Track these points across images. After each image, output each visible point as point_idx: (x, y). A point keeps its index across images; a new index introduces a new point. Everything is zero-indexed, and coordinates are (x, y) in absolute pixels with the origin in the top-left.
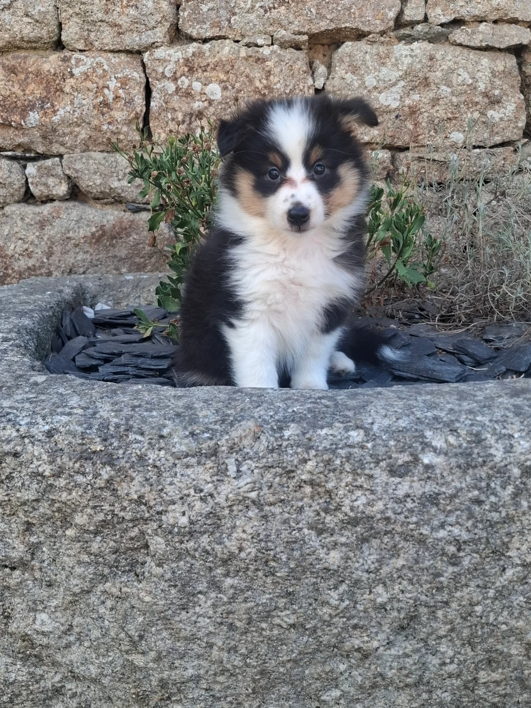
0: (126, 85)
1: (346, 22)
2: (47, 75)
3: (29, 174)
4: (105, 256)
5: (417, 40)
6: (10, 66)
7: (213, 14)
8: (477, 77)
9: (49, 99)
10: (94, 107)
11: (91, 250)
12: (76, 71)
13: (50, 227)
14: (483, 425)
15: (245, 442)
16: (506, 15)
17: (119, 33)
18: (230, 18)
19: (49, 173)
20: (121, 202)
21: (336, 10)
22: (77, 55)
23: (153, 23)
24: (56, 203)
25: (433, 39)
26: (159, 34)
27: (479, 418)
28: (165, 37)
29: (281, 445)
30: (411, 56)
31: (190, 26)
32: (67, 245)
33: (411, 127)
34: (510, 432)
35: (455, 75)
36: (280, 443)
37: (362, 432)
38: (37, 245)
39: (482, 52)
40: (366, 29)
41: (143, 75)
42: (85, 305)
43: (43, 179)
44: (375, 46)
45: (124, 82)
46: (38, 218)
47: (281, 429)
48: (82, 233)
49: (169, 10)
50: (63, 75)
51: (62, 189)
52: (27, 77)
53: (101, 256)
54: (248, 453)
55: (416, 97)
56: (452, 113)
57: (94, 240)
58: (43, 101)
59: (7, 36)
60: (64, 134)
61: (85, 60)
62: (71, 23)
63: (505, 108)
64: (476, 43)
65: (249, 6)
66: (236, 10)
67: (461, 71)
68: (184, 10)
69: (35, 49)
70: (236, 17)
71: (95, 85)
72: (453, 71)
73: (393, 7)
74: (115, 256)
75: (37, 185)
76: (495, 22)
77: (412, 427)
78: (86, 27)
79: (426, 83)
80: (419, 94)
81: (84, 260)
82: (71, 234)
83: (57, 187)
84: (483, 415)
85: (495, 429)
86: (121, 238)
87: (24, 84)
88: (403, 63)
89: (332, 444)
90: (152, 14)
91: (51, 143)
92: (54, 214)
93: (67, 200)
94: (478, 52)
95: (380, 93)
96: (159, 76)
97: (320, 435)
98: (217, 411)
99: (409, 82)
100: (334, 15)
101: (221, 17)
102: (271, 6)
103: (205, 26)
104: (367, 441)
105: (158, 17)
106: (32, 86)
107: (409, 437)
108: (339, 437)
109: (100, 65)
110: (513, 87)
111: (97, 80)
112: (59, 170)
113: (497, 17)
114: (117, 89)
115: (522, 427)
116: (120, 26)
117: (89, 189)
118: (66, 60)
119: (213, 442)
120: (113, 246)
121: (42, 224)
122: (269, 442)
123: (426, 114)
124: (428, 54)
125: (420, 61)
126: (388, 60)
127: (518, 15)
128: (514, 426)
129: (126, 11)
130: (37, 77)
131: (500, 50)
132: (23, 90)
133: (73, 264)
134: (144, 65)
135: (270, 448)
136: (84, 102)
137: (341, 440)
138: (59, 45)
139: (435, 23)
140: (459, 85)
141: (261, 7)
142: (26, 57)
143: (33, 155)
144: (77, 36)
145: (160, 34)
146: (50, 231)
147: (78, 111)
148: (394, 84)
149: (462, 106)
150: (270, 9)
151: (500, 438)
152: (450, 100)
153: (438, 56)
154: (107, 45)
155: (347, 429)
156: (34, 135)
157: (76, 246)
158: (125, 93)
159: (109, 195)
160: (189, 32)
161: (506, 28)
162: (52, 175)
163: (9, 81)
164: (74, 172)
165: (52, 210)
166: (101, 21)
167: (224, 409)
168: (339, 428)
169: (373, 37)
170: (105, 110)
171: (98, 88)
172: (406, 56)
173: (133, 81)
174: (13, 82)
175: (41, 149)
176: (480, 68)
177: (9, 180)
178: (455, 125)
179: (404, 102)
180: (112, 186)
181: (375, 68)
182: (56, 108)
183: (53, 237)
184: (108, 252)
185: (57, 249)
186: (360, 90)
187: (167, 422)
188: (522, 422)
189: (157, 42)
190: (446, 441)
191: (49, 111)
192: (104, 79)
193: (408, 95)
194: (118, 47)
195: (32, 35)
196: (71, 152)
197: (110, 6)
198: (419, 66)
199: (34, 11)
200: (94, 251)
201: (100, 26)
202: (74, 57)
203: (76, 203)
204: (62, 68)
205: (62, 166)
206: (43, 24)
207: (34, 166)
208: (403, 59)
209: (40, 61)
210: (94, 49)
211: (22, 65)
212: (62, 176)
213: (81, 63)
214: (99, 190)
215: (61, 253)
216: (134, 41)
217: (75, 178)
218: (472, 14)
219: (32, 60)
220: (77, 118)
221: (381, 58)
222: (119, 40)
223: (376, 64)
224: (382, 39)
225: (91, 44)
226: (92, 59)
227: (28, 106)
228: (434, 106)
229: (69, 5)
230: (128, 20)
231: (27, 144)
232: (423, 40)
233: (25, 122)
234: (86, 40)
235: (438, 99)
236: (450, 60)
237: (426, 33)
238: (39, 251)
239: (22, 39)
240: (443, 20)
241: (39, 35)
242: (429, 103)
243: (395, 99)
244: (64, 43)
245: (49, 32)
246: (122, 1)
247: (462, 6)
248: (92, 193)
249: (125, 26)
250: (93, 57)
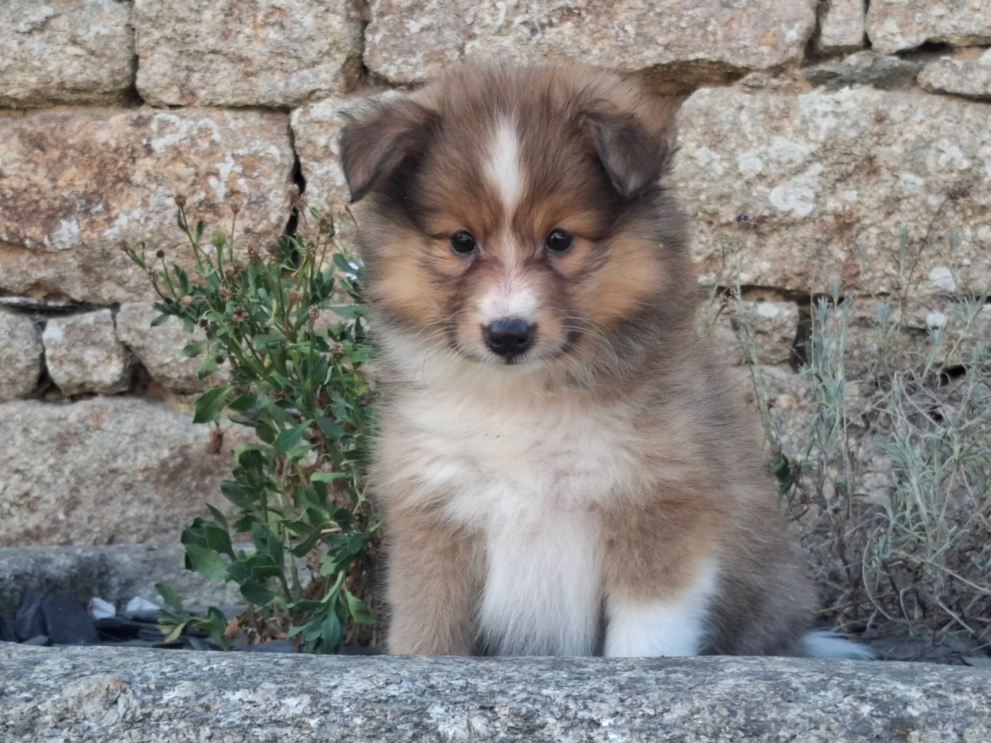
0: (254, 169)
1: (699, 49)
2: (101, 152)
3: (49, 340)
4: (187, 511)
5: (851, 83)
6: (35, 134)
7: (430, 38)
8: (980, 155)
9: (101, 196)
10: (187, 212)
11: (157, 498)
12: (158, 144)
13: (78, 448)
14: (547, 703)
15: (89, 708)
17: (247, 74)
18: (464, 44)
19: (88, 338)
21: (677, 27)
22: (163, 115)
23: (313, 55)
24: (99, 400)
25: (885, 81)
26: (324, 75)
27: (545, 692)
28: (335, 80)
29: (149, 715)
30: (836, 114)
31: (385, 60)
32: (108, 486)
33: (842, 256)
34: (594, 716)
35: (933, 152)
36: (147, 711)
37: (306, 699)
38: (48, 485)
40: (740, 63)
41: (288, 152)
42: (100, 597)
43: (75, 351)
44: (759, 95)
45: (249, 165)
46: (56, 429)
47: (160, 688)
48: (141, 460)
49: (346, 31)
50: (134, 151)
51: (112, 371)
52: (64, 155)
53: (177, 510)
54: (89, 728)
55: (851, 195)
56: (930, 228)
57: (164, 477)
58: (89, 199)
59: (33, 80)
61: (178, 124)
62: (156, 56)
64: (975, 87)
65: (500, 22)
66: (476, 30)
67: (944, 143)
68: (375, 30)
69: (86, 103)
70: (476, 43)
71: (192, 170)
72: (928, 144)
73: (795, 20)
75: (61, 363)
77: (410, 697)
78: (184, 64)
79: (870, 166)
80: (857, 189)
81: (140, 519)
82: (119, 463)
83: (101, 368)
85: (567, 708)
87: (55, 169)
88: (817, 128)
89: (244, 718)
90: (311, 38)
91: (99, 280)
92: (90, 422)
93: (121, 394)
94: (982, 106)
95: (771, 185)
96: (319, 154)
97: (228, 700)
99: (832, 164)
100: (672, 37)
101: (445, 43)
102: (545, 21)
103: (413, 60)
104: (312, 715)
105: (323, 44)
106: (71, 172)
107: (393, 711)
108: (263, 707)
109: (205, 132)
111: (196, 159)
112: (107, 334)
114: (233, 177)
115: (620, 709)
116: (248, 61)
117: (164, 371)
118: (140, 123)
119: (31, 705)
120: (204, 490)
121: (63, 442)
122: (128, 709)
123: (874, 231)
124: (871, 109)
125: (855, 124)
126: (786, 122)
128: (603, 706)
129: (262, 33)
130: (83, 154)
132: (54, 180)
133: (117, 525)
134: (291, 134)
135: (128, 718)
136: (168, 202)
137: (265, 712)
138: (132, 97)
139: (886, 50)
140: (941, 172)
141: (525, 23)
142: (65, 119)
143: (61, 304)
144: (166, 80)
145: (327, 74)
146: (78, 457)
147: (156, 219)
148: (801, 170)
149: (950, 214)
150: (543, 26)
151: (572, 726)
152: (924, 203)
153: (896, 113)
154: (222, 95)
155: (281, 694)
156: (68, 265)
157: (128, 487)
158: (250, 185)
160: (381, 70)
162: (94, 343)
163: (29, 162)
164: (137, 338)
165: (87, 413)
166: (214, 52)
168: (269, 691)
169: (755, 79)
170: (208, 216)
171: (197, 174)
172: (825, 114)
173: (269, 164)
174: (36, 163)
175: (78, 293)
177: (9, 351)
178: (938, 253)
179: (824, 204)
181: (760, 138)
182: (113, 214)
183: (82, 469)
184: (191, 501)
185: (88, 494)
186: (728, 180)
188: (622, 701)
189: (320, 90)
190: (469, 726)
191: (100, 219)
192: (212, 158)
193: (833, 190)
194: (244, 100)
195: (80, 78)
196: (136, 298)
197: (233, 26)
198: (853, 134)
199: (87, 35)
200: (164, 500)
201: (211, 61)
202: (156, 117)
203: (139, 401)
204: (132, 138)
205: (115, 326)
206: (104, 59)
207: (59, 324)
208: (819, 120)
209: (92, 125)
210: (197, 104)
211: (57, 132)
212: (113, 344)
213: (168, 130)
214: (184, 375)
215: (96, 503)
216: (275, 87)
217: (138, 348)
218: (964, 32)
219: (78, 124)
220: (151, 232)
221: (772, 118)
222: (246, 86)
223: (761, 130)
224: (775, 82)
225: (192, 94)
226: (192, 123)
227: (60, 209)
228: (889, 214)
229: (155, 22)
230: (265, 50)
231: (52, 283)
232: (863, 83)
233: (50, 239)
234: (182, 86)
235: (898, 200)
236: (921, 122)
237: (868, 70)
238: (51, 497)
239: (61, 86)
240: (903, 44)
241: (95, 79)
242: (879, 208)
243: (803, 199)
244: (141, 93)
245: (113, 73)
246: (255, 16)
247: (941, 17)
248: (169, 379)
249: (259, 61)
250: (194, 119)
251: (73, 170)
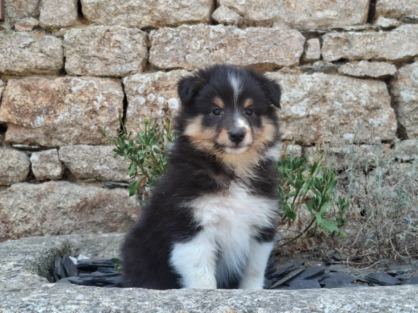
0: (110, 98)
1: (266, 59)
2: (53, 92)
3: (33, 160)
4: (86, 221)
5: (317, 71)
6: (26, 85)
7: (173, 53)
8: (359, 96)
9: (52, 108)
10: (86, 114)
11: (75, 217)
12: (74, 89)
13: (45, 200)
16: (377, 56)
17: (107, 65)
18: (185, 56)
19: (48, 159)
20: (100, 181)
21: (259, 51)
22: (75, 78)
23: (131, 58)
24: (51, 182)
25: (328, 71)
26: (135, 66)
27: (407, 306)
28: (139, 68)
30: (313, 82)
31: (157, 60)
32: (56, 213)
33: (315, 129)
35: (344, 95)
38: (34, 213)
39: (362, 80)
40: (280, 64)
41: (122, 93)
42: (70, 256)
43: (43, 165)
44: (287, 75)
45: (108, 97)
46: (36, 193)
47: (251, 312)
48: (70, 203)
49: (143, 50)
50: (65, 91)
51: (57, 171)
52: (38, 93)
53: (83, 221)
55: (317, 109)
56: (344, 120)
57: (78, 209)
58: (48, 109)
59: (25, 65)
60: (62, 132)
61: (81, 82)
62: (72, 57)
63: (382, 117)
64: (357, 73)
65: (198, 48)
66: (190, 51)
67: (348, 92)
68: (153, 50)
69: (45, 74)
70: (190, 55)
71: (87, 98)
72: (342, 92)
73: (298, 50)
74: (94, 222)
75: (38, 168)
76: (370, 60)
77: (355, 311)
78: (83, 60)
79: (324, 100)
80: (319, 107)
81: (69, 225)
82: (61, 205)
83: (53, 170)
84: (409, 303)
86: (99, 208)
87: (35, 98)
88: (307, 86)
90: (130, 52)
91: (51, 138)
92: (49, 190)
93: (59, 180)
94: (359, 80)
95: (292, 105)
96: (134, 93)
98: (197, 301)
99: (311, 99)
100: (257, 55)
101: (179, 55)
102: (214, 48)
103: (167, 61)
105: (135, 54)
106: (41, 99)
109: (91, 85)
110: (386, 103)
111: (89, 95)
112: (56, 158)
113: (370, 57)
114: (103, 101)
116: (107, 60)
117: (78, 171)
118: (67, 81)
120: (93, 214)
121: (39, 197)
123: (325, 121)
124: (324, 80)
125: (319, 85)
126: (296, 84)
127: (385, 56)
129: (112, 50)
130: (45, 92)
131: (374, 79)
132: (34, 102)
133: (61, 228)
134: (123, 86)
136: (78, 110)
138: (62, 72)
139: (328, 61)
141: (207, 49)
142: (38, 80)
143: (37, 147)
144: (76, 66)
145: (136, 65)
146: (45, 203)
147: (74, 116)
148: (302, 100)
149: (351, 115)
150: (213, 50)
152: (342, 111)
153: (331, 82)
154: (97, 72)
155: (304, 312)
156: (39, 133)
157: (64, 213)
158: (108, 104)
159: (92, 175)
160: (156, 64)
161: (377, 64)
162: (50, 161)
163: (24, 95)
164: (67, 159)
165: (48, 187)
166: (94, 56)
167: (202, 300)
168: (298, 311)
169: (285, 69)
170: (94, 115)
171: (89, 100)
172: (309, 82)
173: (115, 97)
174: (27, 96)
175: (43, 143)
176: (361, 90)
177: (18, 165)
178: (346, 128)
179: (309, 112)
180: (95, 169)
181: (287, 90)
182: (57, 114)
183: (47, 207)
184: (88, 218)
185: (49, 216)
189: (133, 71)
191: (52, 116)
192: (94, 94)
193: (312, 107)
194: (105, 74)
195: (43, 65)
196: (66, 145)
197: (101, 47)
198: (318, 88)
199: (45, 49)
200: (78, 218)
201: (93, 60)
202: (73, 79)
203: (67, 182)
204: (64, 87)
205: (58, 155)
206: (53, 58)
207: (37, 155)
208: (307, 84)
209: (48, 82)
210: (88, 75)
211: (35, 84)
212: (58, 162)
213: (78, 84)
214: (85, 172)
215: (52, 220)
216: (117, 69)
217: (67, 163)
218: (353, 55)
219: (43, 81)
220: (72, 121)
221: (291, 83)
222: (106, 69)
223: (288, 87)
224: (292, 71)
225: (86, 71)
226: (86, 82)
227: (37, 112)
228: (330, 115)
229: (72, 45)
230: (113, 56)
231: (33, 139)
232: (320, 72)
233: (33, 123)
234: (82, 68)
235: (333, 111)
236: (340, 85)
237: (322, 67)
238: (35, 218)
239: (36, 67)
240: (334, 58)
241: (49, 65)
242: (327, 113)
243: (302, 110)
244: (66, 71)
245: (56, 63)
246: (110, 44)
247: (346, 50)
248: (79, 174)
249: (111, 60)
250: (87, 80)
251: (42, 98)
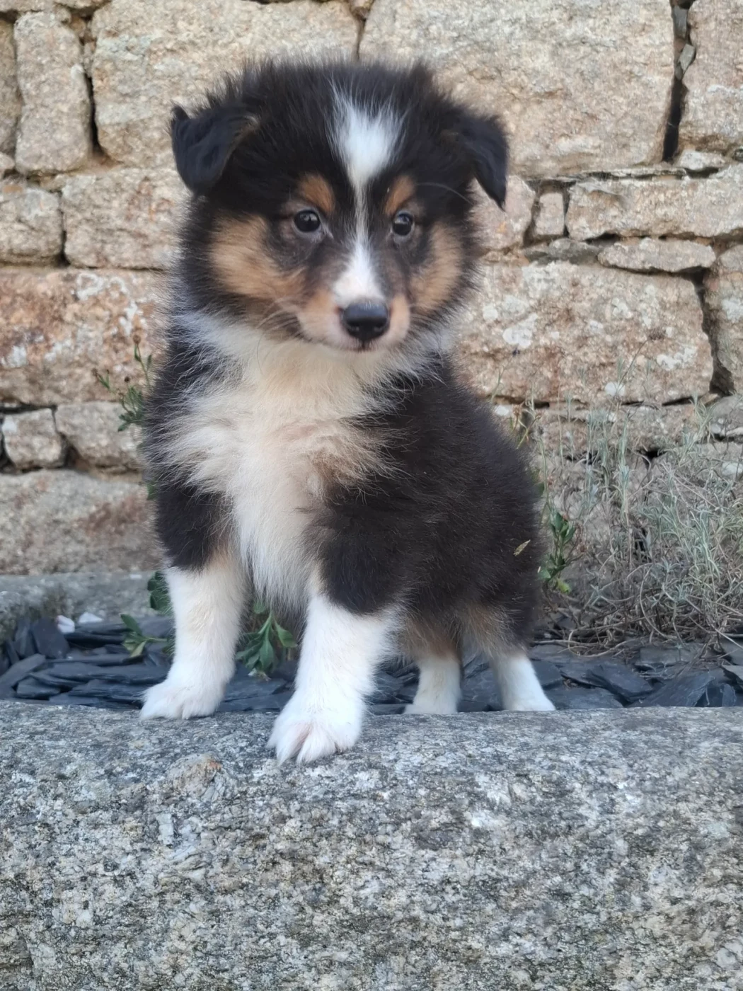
0: (151, 312)
2: (42, 299)
3: (7, 431)
4: (109, 547)
5: (556, 259)
8: (639, 309)
9: (42, 330)
10: (105, 341)
11: (88, 539)
12: (82, 294)
13: (30, 506)
14: (570, 770)
15: (191, 787)
16: (677, 228)
17: (145, 246)
19: (35, 429)
20: (135, 471)
22: (85, 273)
24: (43, 473)
25: (577, 258)
27: (564, 758)
29: (245, 793)
30: (547, 281)
32: (52, 532)
33: (549, 375)
34: (611, 780)
35: (609, 306)
36: (244, 789)
37: (376, 773)
38: (9, 531)
39: (646, 277)
43: (26, 439)
44: (496, 267)
45: (148, 310)
46: (14, 493)
47: (249, 767)
48: (76, 514)
50: (65, 298)
51: (53, 452)
52: (14, 301)
53: (102, 547)
54: (193, 805)
55: (555, 335)
56: (607, 356)
57: (92, 525)
58: (33, 332)
60: (60, 378)
61: (96, 280)
62: (79, 232)
63: (683, 352)
64: (636, 264)
67: (617, 301)
69: (28, 264)
71: (107, 312)
72: (605, 301)
73: (520, 216)
74: (123, 549)
75: (16, 447)
76: (663, 237)
77: (458, 768)
78: (100, 238)
79: (569, 316)
80: (559, 330)
81: (76, 554)
82: (60, 516)
83: (45, 450)
84: (572, 753)
85: (588, 774)
86: (133, 522)
87: (8, 311)
88: (535, 290)
89: (326, 793)
91: (41, 389)
92: (39, 488)
93: (59, 468)
94: (640, 276)
95: (504, 328)
97: (309, 776)
98: (161, 741)
99: (544, 314)
104: (384, 789)
106: (20, 313)
107: (449, 783)
108: (340, 781)
109: (115, 286)
110: (692, 323)
111: (110, 305)
112: (50, 427)
113: (664, 231)
114: (137, 318)
115: (631, 774)
116: (145, 236)
117: (90, 453)
118: (69, 279)
119: (140, 786)
120: (121, 533)
121: (19, 502)
122: (227, 787)
123: (570, 358)
124: (570, 278)
125: (559, 288)
126: (514, 285)
127: (693, 229)
128: (617, 771)
129: (155, 217)
130: (28, 300)
131: (671, 274)
132: (7, 318)
133: (60, 558)
135: (228, 796)
136: (91, 335)
137: (342, 786)
138: (61, 260)
139: (579, 238)
140: (614, 319)
142: (14, 276)
143: (14, 405)
144: (87, 249)
146: (29, 511)
147: (82, 346)
148: (524, 317)
149: (620, 347)
151: (595, 790)
152: (603, 340)
153: (585, 281)
154: (127, 260)
155: (354, 770)
156: (18, 378)
157: (67, 532)
158: (149, 323)
159: (119, 460)
161: (677, 245)
162: (40, 433)
164: (71, 429)
165: (35, 481)
166: (121, 230)
167: (173, 739)
168: (342, 767)
169: (493, 256)
170: (120, 345)
171: (111, 316)
172: (539, 280)
175: (26, 398)
176: (643, 296)
178: (611, 373)
179: (538, 340)
180: (124, 449)
181: (496, 296)
182: (51, 343)
183: (34, 520)
184: (112, 541)
185: (38, 537)
186: (476, 324)
187: (75, 755)
188: (631, 766)
190: (511, 792)
191: (42, 346)
192: (121, 304)
193: (544, 331)
194: (143, 264)
195: (24, 247)
196: (68, 401)
197: (134, 212)
198: (557, 294)
199: (29, 217)
200: (93, 540)
201: (119, 236)
202: (80, 275)
203: (72, 473)
204: (63, 290)
205: (54, 420)
206: (41, 234)
207: (14, 420)
208: (535, 284)
209: (34, 279)
210: (109, 266)
211: (9, 285)
212: (54, 434)
213: (89, 284)
214: (105, 454)
215: (45, 543)
216: (164, 255)
217: (72, 437)
218: (629, 227)
219: (23, 279)
220: (80, 356)
221: (504, 282)
222: (144, 255)
223: (497, 291)
224: (506, 258)
225: (106, 259)
226: (106, 279)
227: (13, 339)
228: (580, 347)
229: (78, 208)
230: (157, 229)
231: (7, 391)
232: (563, 260)
233: (6, 360)
234: (98, 254)
235: (586, 338)
236: (601, 287)
237: (567, 251)
238: (11, 539)
239: (11, 252)
240: (590, 234)
241: (35, 247)
242: (573, 343)
243: (525, 337)
244: (69, 258)
245: (48, 243)
246: (150, 205)
247: (615, 217)
248: (93, 458)
249: (152, 236)
250: (108, 277)
251: (22, 311)
